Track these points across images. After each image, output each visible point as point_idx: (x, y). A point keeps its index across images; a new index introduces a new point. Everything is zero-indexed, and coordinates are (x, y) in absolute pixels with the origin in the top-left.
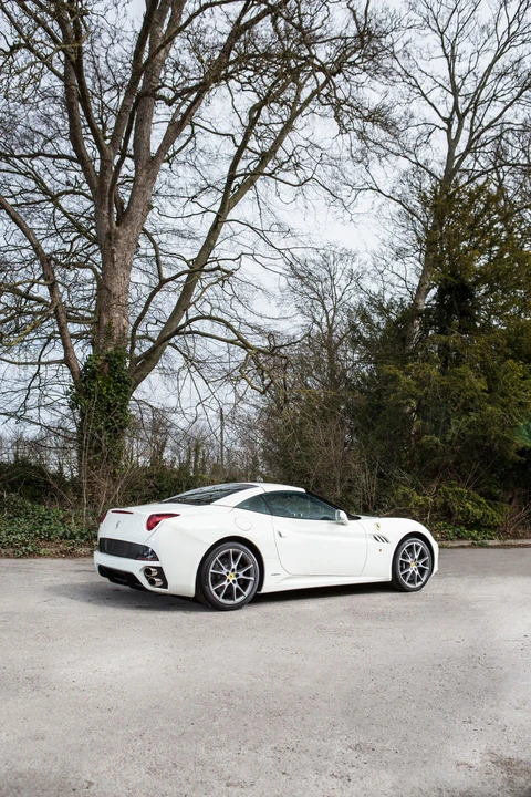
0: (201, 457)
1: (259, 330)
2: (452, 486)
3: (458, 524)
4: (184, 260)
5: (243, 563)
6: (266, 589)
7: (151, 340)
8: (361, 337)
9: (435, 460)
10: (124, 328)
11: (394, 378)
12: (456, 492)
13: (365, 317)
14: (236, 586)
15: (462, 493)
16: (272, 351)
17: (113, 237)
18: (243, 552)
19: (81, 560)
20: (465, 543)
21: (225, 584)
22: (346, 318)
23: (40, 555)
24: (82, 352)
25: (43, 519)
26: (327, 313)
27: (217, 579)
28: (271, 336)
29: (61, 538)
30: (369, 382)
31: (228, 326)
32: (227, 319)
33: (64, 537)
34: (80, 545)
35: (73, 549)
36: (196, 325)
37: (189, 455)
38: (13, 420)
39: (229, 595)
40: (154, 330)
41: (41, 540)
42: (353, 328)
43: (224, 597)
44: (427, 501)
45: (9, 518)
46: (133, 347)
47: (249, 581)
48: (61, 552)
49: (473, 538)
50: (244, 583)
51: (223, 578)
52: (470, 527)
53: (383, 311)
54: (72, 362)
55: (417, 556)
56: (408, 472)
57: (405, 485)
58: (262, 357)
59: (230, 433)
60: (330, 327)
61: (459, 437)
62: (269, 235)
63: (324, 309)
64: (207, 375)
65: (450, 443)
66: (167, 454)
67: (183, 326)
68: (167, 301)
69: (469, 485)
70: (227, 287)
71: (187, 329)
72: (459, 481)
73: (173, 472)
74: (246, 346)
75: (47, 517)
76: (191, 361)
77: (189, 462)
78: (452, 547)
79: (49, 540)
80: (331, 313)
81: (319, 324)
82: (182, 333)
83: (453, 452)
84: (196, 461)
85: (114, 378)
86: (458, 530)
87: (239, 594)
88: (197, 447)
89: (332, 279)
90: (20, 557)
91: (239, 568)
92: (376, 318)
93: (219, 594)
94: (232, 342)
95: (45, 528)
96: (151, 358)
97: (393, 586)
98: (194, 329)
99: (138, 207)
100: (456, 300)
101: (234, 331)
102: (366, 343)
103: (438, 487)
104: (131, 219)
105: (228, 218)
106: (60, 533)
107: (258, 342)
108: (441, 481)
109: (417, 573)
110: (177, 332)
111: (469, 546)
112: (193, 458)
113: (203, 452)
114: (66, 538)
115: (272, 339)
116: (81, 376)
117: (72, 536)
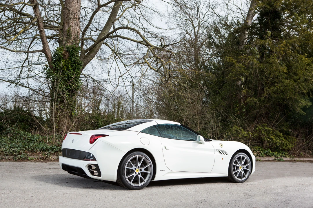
0: (121, 109)
1: (156, 36)
2: (263, 126)
3: (267, 148)
5: (144, 163)
6: (157, 179)
7: (93, 40)
8: (213, 42)
9: (255, 112)
10: (78, 32)
11: (232, 64)
12: (266, 130)
13: (216, 30)
14: (140, 176)
15: (269, 131)
16: (163, 48)
18: (144, 157)
19: (52, 163)
20: (270, 159)
21: (134, 175)
22: (205, 31)
23: (28, 160)
24: (53, 46)
25: (30, 140)
26: (194, 28)
27: (129, 172)
28: (162, 39)
29: (41, 150)
30: (218, 68)
31: (137, 32)
32: (137, 29)
33: (42, 150)
34: (52, 154)
35: (47, 157)
36: (119, 32)
37: (114, 108)
39: (136, 181)
40: (95, 35)
41: (29, 151)
42: (210, 37)
43: (133, 182)
44: (249, 134)
45: (10, 139)
46: (83, 44)
47: (147, 174)
48: (41, 159)
49: (275, 156)
50: (144, 175)
51: (133, 171)
52: (273, 150)
53: (227, 26)
54: (47, 51)
55: (243, 163)
56: (239, 118)
57: (237, 125)
58: (157, 51)
59: (138, 94)
60: (196, 36)
61: (268, 98)
63: (193, 25)
64: (125, 61)
65: (263, 101)
66: (102, 107)
67: (112, 33)
68: (103, 17)
69: (273, 126)
70: (137, 10)
71: (114, 34)
72: (268, 124)
73: (105, 116)
74: (147, 45)
75: (32, 139)
76: (116, 53)
77: (114, 112)
78: (263, 161)
79: (33, 151)
80: (197, 29)
81: (189, 34)
82: (111, 37)
83: (265, 107)
84: (118, 111)
85: (72, 61)
86: (266, 151)
87: (142, 181)
88: (119, 104)
89: (198, 8)
90: (17, 161)
91: (142, 166)
92: (223, 31)
93: (130, 180)
94: (140, 42)
95: (31, 145)
96: (92, 51)
97: (229, 179)
98: (118, 34)
100: (270, 19)
101: (141, 36)
102: (217, 46)
103: (256, 127)
106: (40, 148)
107: (155, 42)
108: (258, 123)
109: (243, 172)
110: (108, 36)
111: (273, 161)
112: (116, 111)
113: (122, 107)
114: (43, 151)
115: (163, 41)
116: (52, 60)
117: (47, 150)
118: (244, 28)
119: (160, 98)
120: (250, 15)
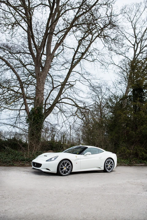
0: (65, 139)
1: (81, 102)
2: (138, 147)
3: (140, 159)
4: (60, 82)
7: (50, 105)
8: (109, 106)
9: (133, 139)
10: (42, 100)
11: (120, 115)
12: (139, 149)
13: (111, 100)
15: (141, 149)
16: (84, 108)
17: (40, 75)
19: (26, 168)
20: (142, 164)
23: (14, 166)
25: (17, 155)
28: (84, 103)
29: (21, 160)
30: (112, 118)
31: (72, 100)
32: (72, 98)
34: (26, 163)
35: (24, 164)
36: (63, 100)
37: (62, 138)
38: (12, 127)
41: (15, 161)
42: (107, 103)
44: (130, 151)
45: (7, 154)
46: (45, 106)
48: (21, 165)
49: (145, 163)
52: (144, 160)
53: (116, 98)
54: (27, 109)
56: (125, 143)
57: (124, 147)
58: (82, 110)
59: (73, 131)
60: (100, 103)
61: (140, 132)
62: (84, 75)
64: (66, 115)
65: (138, 134)
66: (55, 138)
67: (59, 101)
69: (143, 147)
71: (61, 101)
72: (140, 146)
73: (57, 142)
74: (77, 106)
75: (18, 154)
76: (61, 111)
77: (61, 140)
78: (138, 166)
79: (17, 161)
80: (101, 100)
82: (59, 103)
83: (138, 137)
84: (63, 140)
85: (39, 114)
86: (140, 160)
88: (64, 136)
89: (101, 90)
90: (8, 166)
92: (114, 101)
94: (73, 105)
95: (16, 157)
96: (50, 109)
98: (62, 101)
99: (47, 66)
101: (74, 102)
102: (111, 107)
103: (134, 147)
104: (45, 70)
105: (72, 71)
106: (21, 159)
108: (135, 145)
111: (144, 166)
112: (63, 139)
113: (65, 137)
114: (22, 161)
115: (85, 105)
116: (30, 114)
117: (24, 160)
118: (125, 97)
119: (83, 133)
120: (127, 92)
